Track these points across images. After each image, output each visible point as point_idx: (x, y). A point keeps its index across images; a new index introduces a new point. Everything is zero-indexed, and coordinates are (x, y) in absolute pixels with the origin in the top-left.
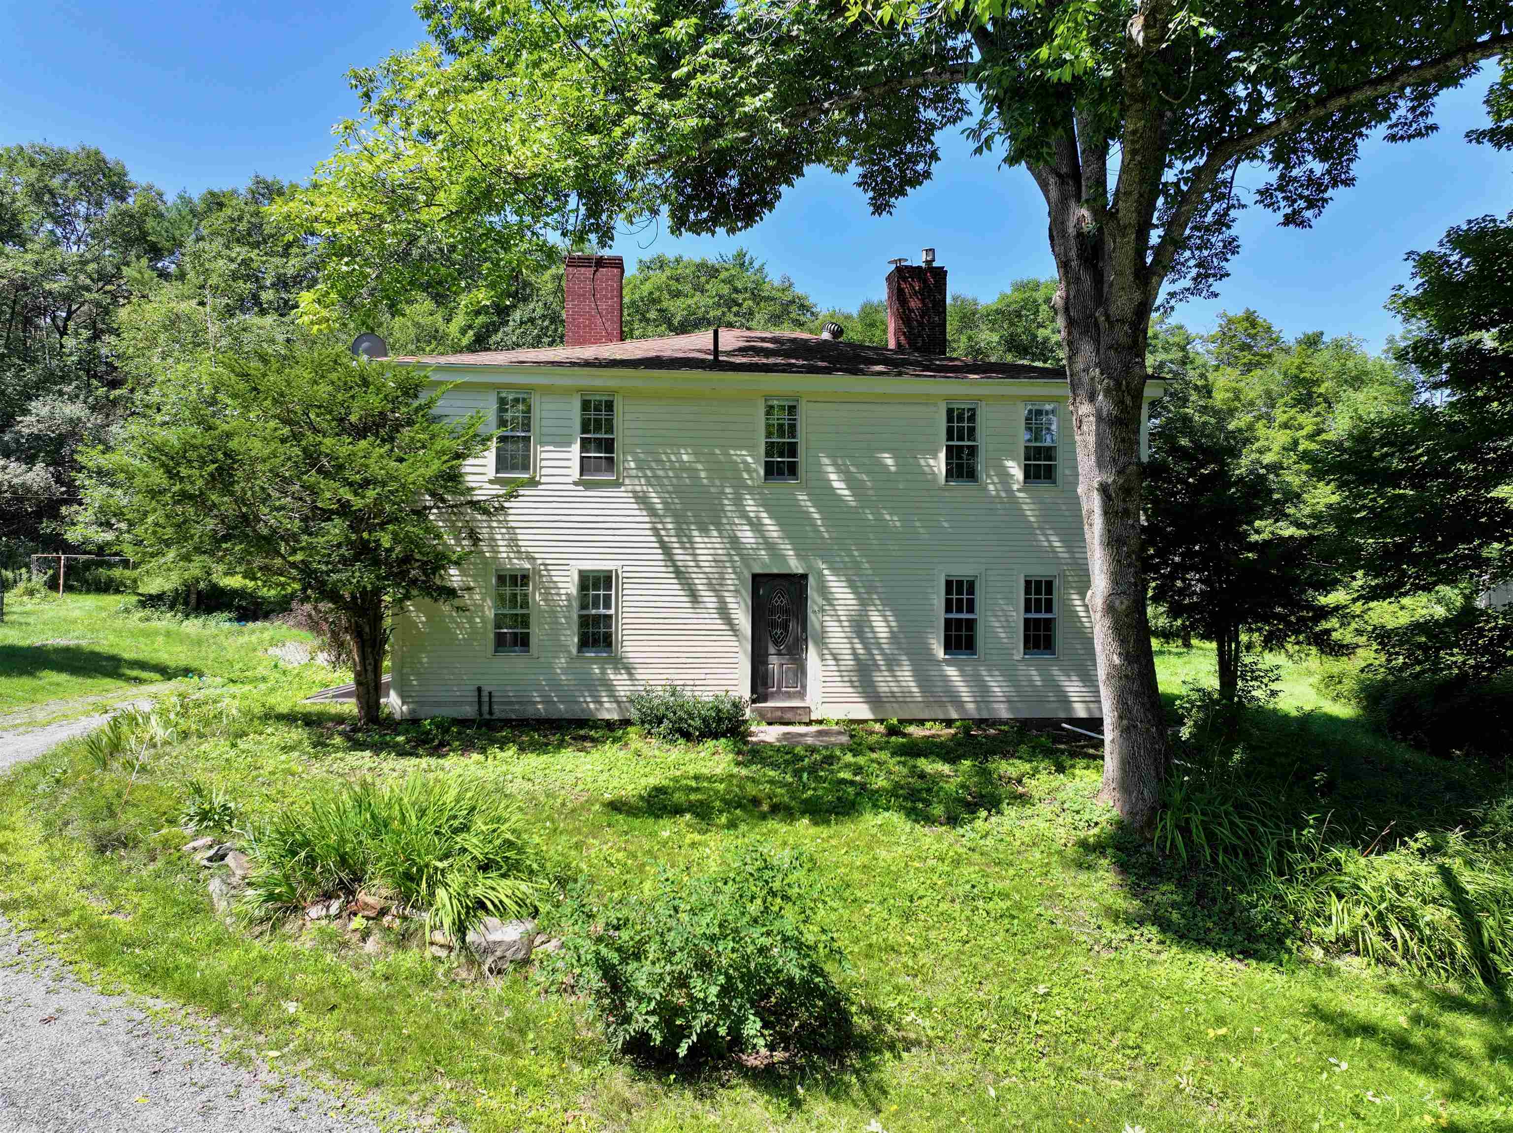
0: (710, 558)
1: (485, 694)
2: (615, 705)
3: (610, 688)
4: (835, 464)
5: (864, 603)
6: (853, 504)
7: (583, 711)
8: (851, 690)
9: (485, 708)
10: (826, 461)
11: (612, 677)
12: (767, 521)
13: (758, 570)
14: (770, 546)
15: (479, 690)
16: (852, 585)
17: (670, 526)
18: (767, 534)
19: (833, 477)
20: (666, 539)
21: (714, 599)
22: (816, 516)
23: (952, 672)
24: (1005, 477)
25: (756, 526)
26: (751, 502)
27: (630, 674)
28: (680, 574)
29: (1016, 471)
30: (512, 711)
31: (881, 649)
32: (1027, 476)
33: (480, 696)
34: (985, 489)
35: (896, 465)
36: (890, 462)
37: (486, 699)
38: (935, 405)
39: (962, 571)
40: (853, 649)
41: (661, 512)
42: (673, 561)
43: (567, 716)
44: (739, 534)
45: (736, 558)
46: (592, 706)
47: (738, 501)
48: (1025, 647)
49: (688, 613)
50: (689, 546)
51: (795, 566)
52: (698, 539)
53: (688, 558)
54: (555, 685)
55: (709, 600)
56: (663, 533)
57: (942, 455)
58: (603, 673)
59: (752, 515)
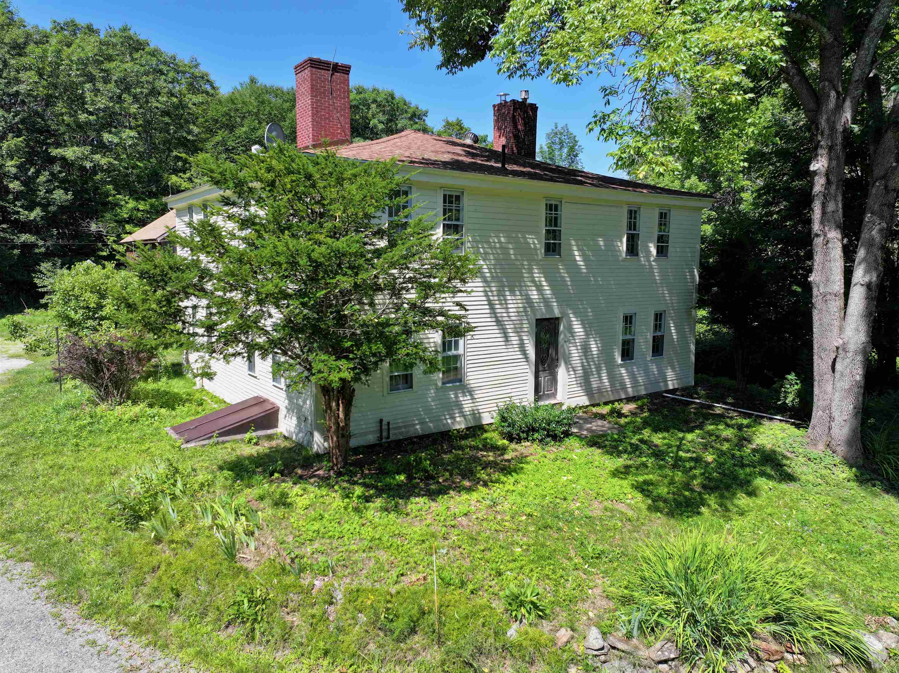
0: (515, 310)
1: (385, 423)
2: (462, 419)
3: (460, 407)
4: (577, 245)
5: (587, 334)
6: (585, 271)
7: (444, 425)
8: (580, 389)
9: (385, 434)
10: (573, 243)
11: (461, 399)
12: (544, 283)
13: (539, 317)
14: (546, 301)
15: (381, 421)
16: (583, 324)
17: (494, 289)
18: (544, 292)
19: (576, 253)
20: (491, 298)
21: (517, 338)
22: (568, 279)
23: (623, 371)
24: (649, 252)
25: (539, 288)
26: (536, 271)
27: (471, 395)
28: (499, 322)
29: (653, 251)
30: (401, 433)
31: (594, 361)
32: (658, 252)
33: (381, 426)
34: (640, 261)
35: (605, 246)
36: (601, 243)
37: (385, 427)
38: (622, 207)
39: (629, 310)
40: (582, 363)
41: (489, 279)
42: (495, 313)
43: (434, 431)
44: (530, 293)
45: (528, 309)
46: (449, 421)
47: (530, 271)
48: (653, 352)
49: (503, 348)
50: (504, 304)
51: (557, 313)
52: (509, 298)
53: (503, 311)
54: (428, 410)
55: (514, 339)
56: (490, 294)
57: (625, 240)
58: (457, 397)
59: (537, 279)
